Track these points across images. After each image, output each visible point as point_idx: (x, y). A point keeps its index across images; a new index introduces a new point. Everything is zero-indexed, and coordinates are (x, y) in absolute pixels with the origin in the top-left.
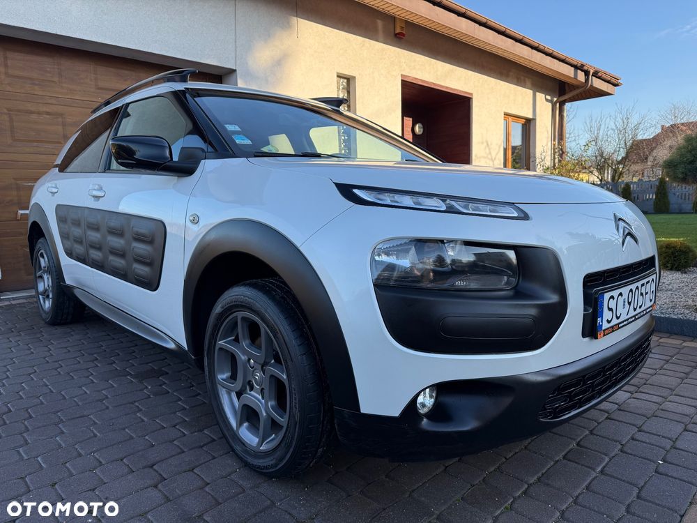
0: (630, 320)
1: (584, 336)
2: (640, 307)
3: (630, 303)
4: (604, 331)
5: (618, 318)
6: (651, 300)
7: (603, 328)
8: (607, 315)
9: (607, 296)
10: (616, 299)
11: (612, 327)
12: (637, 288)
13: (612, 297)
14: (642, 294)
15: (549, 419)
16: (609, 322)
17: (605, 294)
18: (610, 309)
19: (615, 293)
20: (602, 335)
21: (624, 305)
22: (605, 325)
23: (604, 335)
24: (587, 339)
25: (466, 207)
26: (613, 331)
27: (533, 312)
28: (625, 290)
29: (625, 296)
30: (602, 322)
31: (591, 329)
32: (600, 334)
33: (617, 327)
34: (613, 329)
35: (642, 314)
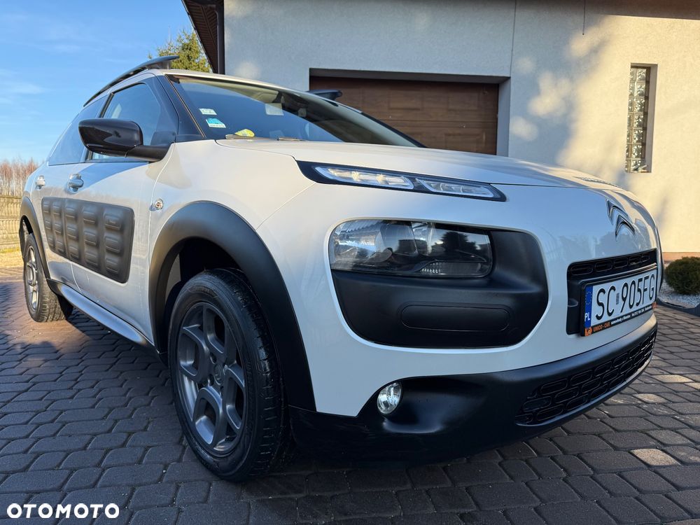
0: (625, 318)
1: (569, 331)
2: (638, 304)
3: (624, 299)
4: (593, 327)
5: (610, 314)
6: (651, 298)
7: (592, 325)
8: (596, 310)
9: (596, 289)
10: (607, 293)
11: (603, 324)
12: (634, 283)
13: (602, 291)
14: (639, 290)
15: (528, 424)
16: (599, 318)
17: (594, 287)
18: (600, 304)
19: (607, 286)
20: (590, 331)
21: (617, 300)
22: (594, 322)
23: (593, 332)
24: (573, 336)
25: (437, 187)
26: (603, 329)
27: (507, 302)
28: (619, 284)
29: (619, 290)
30: (590, 317)
31: (577, 324)
32: (588, 331)
33: (608, 325)
34: (604, 326)
35: (640, 312)
